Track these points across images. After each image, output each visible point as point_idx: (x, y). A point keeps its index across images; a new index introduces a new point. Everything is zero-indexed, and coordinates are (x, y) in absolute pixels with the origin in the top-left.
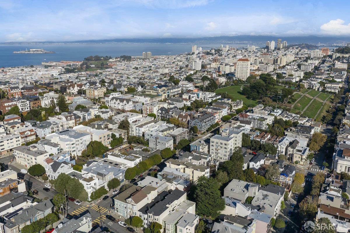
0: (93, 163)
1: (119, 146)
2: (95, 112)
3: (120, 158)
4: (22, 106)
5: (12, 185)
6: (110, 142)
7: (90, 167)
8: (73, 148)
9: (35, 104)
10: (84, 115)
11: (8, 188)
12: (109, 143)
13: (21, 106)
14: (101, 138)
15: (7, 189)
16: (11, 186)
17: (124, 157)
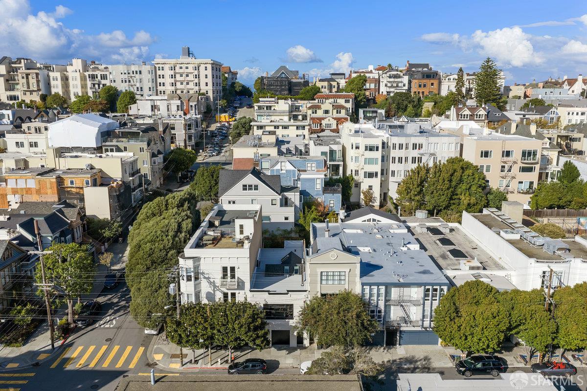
0: (372, 216)
1: (569, 215)
2: (571, 116)
3: (499, 234)
4: (389, 85)
5: (72, 182)
6: (535, 186)
7: (347, 224)
8: (369, 161)
9: (422, 86)
10: (527, 116)
11: (51, 183)
12: (525, 187)
13: (386, 85)
14: (486, 154)
15: (48, 186)
16: (70, 185)
17: (517, 237)
